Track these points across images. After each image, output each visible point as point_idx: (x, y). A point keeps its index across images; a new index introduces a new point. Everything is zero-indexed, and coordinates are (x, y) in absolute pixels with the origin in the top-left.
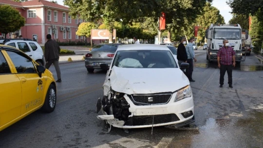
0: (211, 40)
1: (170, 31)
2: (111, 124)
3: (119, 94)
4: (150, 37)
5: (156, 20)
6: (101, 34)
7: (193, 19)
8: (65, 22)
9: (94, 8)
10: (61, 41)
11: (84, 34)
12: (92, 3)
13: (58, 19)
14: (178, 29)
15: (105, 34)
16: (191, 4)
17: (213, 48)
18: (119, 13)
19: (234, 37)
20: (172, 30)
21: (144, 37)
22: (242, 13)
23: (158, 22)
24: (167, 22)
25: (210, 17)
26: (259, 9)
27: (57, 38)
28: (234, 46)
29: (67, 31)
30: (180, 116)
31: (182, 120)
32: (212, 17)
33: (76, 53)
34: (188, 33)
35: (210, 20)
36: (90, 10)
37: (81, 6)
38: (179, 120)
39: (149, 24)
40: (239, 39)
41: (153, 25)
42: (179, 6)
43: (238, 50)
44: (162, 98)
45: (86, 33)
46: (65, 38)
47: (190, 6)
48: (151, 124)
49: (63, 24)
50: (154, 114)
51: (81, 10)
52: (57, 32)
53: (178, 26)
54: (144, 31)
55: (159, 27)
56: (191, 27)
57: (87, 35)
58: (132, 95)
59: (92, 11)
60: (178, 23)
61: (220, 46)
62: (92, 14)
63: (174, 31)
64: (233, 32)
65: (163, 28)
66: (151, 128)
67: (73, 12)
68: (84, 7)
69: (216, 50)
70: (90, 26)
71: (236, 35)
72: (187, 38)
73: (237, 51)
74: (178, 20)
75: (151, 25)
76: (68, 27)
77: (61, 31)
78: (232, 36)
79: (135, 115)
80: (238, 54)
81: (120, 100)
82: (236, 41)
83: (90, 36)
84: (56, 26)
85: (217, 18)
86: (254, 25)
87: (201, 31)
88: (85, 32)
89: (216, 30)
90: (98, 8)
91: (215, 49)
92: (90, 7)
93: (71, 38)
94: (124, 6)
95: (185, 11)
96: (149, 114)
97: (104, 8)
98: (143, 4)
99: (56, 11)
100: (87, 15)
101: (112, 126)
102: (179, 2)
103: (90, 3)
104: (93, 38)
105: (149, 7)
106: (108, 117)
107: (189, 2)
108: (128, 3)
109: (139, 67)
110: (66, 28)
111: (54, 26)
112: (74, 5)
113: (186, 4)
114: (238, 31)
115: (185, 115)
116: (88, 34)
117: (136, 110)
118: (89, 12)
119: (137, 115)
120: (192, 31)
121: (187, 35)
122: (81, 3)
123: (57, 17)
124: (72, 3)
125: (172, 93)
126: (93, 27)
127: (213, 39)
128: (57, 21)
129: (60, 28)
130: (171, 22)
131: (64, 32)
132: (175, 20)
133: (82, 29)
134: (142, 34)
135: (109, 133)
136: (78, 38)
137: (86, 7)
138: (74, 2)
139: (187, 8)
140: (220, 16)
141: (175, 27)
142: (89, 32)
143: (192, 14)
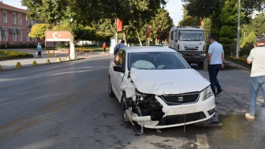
0: (177, 41)
1: (125, 33)
2: (142, 125)
3: (145, 95)
4: (104, 38)
5: (113, 22)
6: (57, 36)
7: (148, 21)
8: (15, 23)
9: (55, 9)
10: (12, 44)
11: (38, 36)
12: (53, 4)
13: (8, 21)
14: (133, 30)
15: (60, 36)
16: (147, 6)
17: (179, 49)
18: (81, 15)
19: (197, 39)
20: (127, 31)
21: (97, 39)
22: (197, 15)
23: (115, 24)
24: (124, 24)
25: (160, 19)
26: (214, 12)
27: (7, 40)
28: (198, 47)
29: (18, 33)
30: (206, 114)
31: (208, 117)
32: (162, 19)
33: (35, 56)
34: (141, 35)
35: (160, 22)
36: (51, 12)
37: (41, 7)
38: (206, 117)
39: (106, 26)
40: (202, 40)
41: (110, 27)
42: (136, 8)
43: (202, 50)
44: (191, 98)
45: (40, 35)
46: (16, 40)
47: (146, 8)
48: (183, 122)
49: (13, 25)
50: (186, 113)
51: (40, 11)
52: (6, 34)
53: (134, 28)
54: (97, 33)
55: (116, 29)
56: (144, 29)
57: (40, 37)
58: (162, 96)
59: (53, 13)
60: (135, 24)
61: (185, 47)
62: (53, 15)
63: (129, 32)
64: (197, 34)
65: (120, 30)
66: (183, 126)
67: (31, 13)
68: (44, 8)
69: (182, 51)
70: (44, 27)
71: (199, 37)
72: (140, 40)
73: (201, 52)
74: (135, 21)
75: (107, 27)
76: (19, 28)
77: (11, 33)
78: (196, 37)
79: (168, 114)
80: (203, 55)
81: (149, 102)
82: (200, 42)
83: (44, 38)
84: (5, 27)
85: (167, 20)
86: (206, 27)
87: (152, 32)
88: (39, 33)
89: (181, 32)
90: (59, 10)
91: (180, 50)
92: (51, 9)
93: (21, 40)
94: (87, 7)
95: (141, 13)
96: (180, 113)
97: (65, 9)
98: (107, 6)
99: (4, 12)
100: (47, 16)
101: (144, 127)
102: (136, 4)
103: (50, 3)
104: (48, 40)
105: (113, 9)
106: (145, 119)
107: (146, 4)
108: (92, 4)
109: (152, 69)
110: (17, 30)
111: (4, 28)
112: (33, 6)
113: (142, 6)
114: (202, 32)
115: (210, 112)
116: (42, 36)
117: (169, 110)
118: (50, 13)
119: (170, 115)
120: (144, 33)
121: (140, 37)
122: (41, 4)
123: (6, 17)
124: (31, 4)
125: (200, 92)
126: (47, 29)
127: (178, 41)
128: (6, 22)
129: (10, 30)
130: (127, 24)
131: (14, 34)
132: (132, 21)
133: (35, 30)
134: (95, 36)
135: (142, 134)
136: (29, 40)
137: (47, 8)
138: (32, 3)
139: (144, 10)
140: (169, 18)
141: (131, 29)
142: (43, 34)
143: (148, 16)
